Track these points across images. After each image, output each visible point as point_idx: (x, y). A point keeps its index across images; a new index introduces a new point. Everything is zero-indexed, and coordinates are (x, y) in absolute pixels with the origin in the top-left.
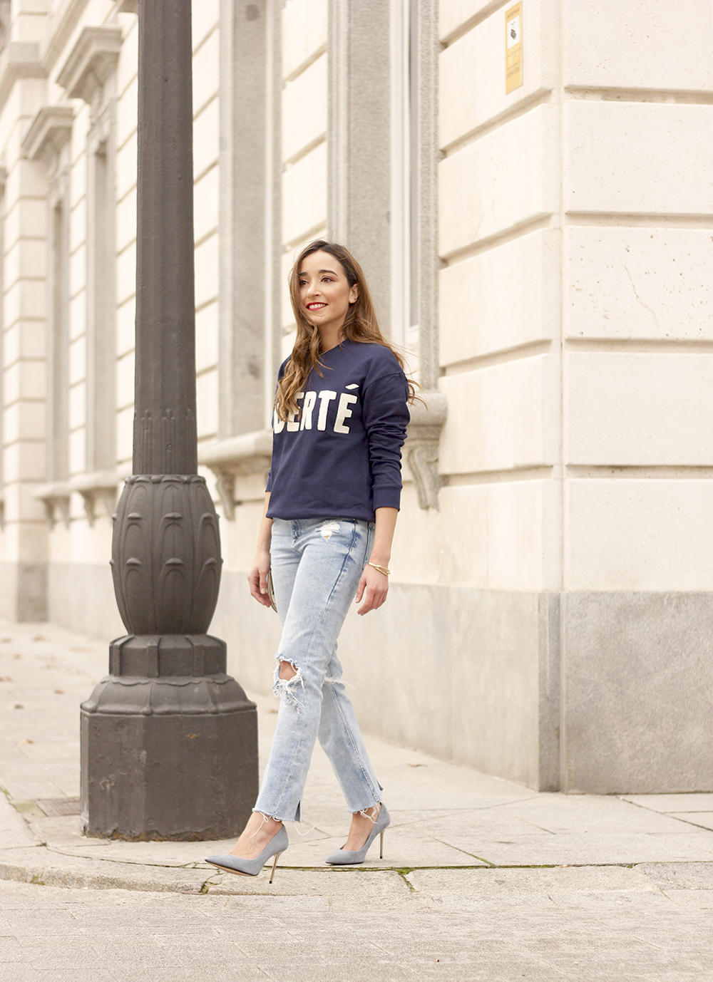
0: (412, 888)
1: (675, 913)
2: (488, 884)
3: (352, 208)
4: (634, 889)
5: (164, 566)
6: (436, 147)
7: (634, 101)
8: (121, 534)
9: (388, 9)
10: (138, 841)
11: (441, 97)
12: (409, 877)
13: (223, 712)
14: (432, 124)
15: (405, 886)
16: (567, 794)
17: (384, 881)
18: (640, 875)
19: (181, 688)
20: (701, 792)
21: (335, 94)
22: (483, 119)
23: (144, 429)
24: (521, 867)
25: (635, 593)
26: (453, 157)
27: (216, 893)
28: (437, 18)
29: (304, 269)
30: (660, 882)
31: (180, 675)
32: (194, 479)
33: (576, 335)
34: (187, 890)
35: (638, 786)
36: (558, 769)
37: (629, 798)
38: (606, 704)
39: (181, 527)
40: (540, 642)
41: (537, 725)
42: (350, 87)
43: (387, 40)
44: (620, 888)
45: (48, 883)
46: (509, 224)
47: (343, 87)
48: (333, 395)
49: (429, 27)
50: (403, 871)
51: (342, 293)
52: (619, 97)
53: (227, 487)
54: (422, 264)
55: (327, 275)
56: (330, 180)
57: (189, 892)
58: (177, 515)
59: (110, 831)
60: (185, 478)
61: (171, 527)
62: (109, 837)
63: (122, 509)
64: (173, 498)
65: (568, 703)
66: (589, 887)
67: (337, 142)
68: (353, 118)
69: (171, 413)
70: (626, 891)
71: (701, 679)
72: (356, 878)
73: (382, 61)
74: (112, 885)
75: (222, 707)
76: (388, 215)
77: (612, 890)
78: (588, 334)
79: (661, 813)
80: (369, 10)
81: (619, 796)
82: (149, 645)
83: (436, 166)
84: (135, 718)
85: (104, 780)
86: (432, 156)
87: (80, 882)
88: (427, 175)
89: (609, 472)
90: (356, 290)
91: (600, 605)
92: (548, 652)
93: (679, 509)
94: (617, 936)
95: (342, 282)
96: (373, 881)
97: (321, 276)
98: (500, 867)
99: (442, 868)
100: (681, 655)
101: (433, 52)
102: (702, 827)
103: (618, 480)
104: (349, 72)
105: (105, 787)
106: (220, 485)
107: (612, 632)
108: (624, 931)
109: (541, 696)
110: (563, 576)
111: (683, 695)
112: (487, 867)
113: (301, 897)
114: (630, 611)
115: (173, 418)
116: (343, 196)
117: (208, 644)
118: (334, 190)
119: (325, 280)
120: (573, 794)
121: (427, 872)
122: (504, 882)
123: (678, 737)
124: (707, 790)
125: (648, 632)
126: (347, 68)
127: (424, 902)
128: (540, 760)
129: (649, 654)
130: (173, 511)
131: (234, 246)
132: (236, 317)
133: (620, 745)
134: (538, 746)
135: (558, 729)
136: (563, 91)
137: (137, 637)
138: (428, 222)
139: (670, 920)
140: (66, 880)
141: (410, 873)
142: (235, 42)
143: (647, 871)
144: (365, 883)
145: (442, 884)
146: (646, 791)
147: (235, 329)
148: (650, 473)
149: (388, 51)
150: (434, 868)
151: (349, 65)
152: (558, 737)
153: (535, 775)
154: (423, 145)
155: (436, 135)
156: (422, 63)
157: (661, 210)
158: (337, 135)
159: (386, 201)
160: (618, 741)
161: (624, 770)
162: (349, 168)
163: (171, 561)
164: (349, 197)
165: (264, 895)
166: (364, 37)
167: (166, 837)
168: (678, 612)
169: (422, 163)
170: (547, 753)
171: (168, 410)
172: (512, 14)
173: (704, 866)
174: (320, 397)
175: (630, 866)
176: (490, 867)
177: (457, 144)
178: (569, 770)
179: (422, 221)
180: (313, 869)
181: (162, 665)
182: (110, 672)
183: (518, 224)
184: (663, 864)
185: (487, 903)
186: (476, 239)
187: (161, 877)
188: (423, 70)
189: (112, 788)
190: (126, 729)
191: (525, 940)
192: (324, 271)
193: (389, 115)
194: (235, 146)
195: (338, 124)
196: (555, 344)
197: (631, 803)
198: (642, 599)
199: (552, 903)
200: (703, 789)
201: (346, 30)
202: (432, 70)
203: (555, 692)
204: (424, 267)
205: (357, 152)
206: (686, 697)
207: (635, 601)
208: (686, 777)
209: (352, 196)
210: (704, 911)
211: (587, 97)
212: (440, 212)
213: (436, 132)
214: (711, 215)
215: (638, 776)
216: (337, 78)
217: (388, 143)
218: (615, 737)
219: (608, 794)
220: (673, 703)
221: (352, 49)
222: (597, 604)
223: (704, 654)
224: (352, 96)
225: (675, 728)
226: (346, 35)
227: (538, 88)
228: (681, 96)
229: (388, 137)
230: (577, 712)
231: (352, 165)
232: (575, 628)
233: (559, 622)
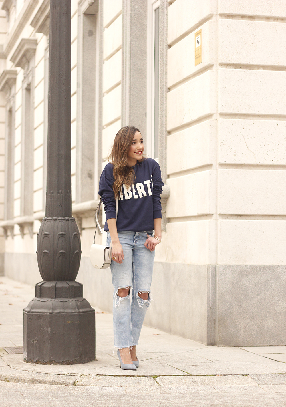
0: (158, 384)
1: (265, 394)
2: (189, 382)
3: (131, 111)
4: (248, 385)
5: (58, 253)
6: (166, 87)
7: (246, 69)
8: (41, 241)
9: (146, 32)
10: (47, 364)
11: (168, 67)
12: (157, 379)
13: (81, 312)
14: (165, 78)
15: (156, 383)
16: (218, 346)
17: (147, 381)
18: (250, 379)
19: (65, 303)
20: (272, 346)
21: (125, 65)
22: (185, 76)
23: (50, 199)
24: (202, 375)
25: (246, 266)
26: (173, 91)
27: (78, 385)
28: (167, 36)
29: (135, 138)
30: (258, 382)
31: (64, 298)
32: (70, 219)
33: (223, 162)
34: (67, 384)
35: (247, 343)
36: (215, 336)
37: (243, 348)
38: (234, 310)
39: (65, 238)
40: (208, 285)
41: (206, 318)
42: (131, 63)
43: (146, 44)
44: (242, 384)
45: (11, 381)
46: (196, 118)
47: (128, 63)
49: (164, 39)
50: (155, 377)
52: (240, 68)
53: (79, 222)
54: (160, 134)
56: (122, 100)
57: (68, 385)
58: (64, 233)
59: (35, 360)
60: (67, 218)
61: (61, 238)
62: (35, 363)
63: (41, 230)
64: (62, 226)
65: (219, 310)
66: (230, 384)
67: (126, 85)
68: (132, 75)
69: (61, 192)
70: (244, 385)
71: (272, 300)
72: (136, 380)
73: (144, 53)
74: (37, 382)
75: (81, 310)
76: (146, 114)
77: (239, 385)
78: (228, 162)
79: (256, 354)
80: (139, 32)
81: (239, 347)
82: (52, 285)
83: (166, 94)
84: (46, 315)
85: (33, 339)
86: (164, 91)
87: (24, 381)
88: (162, 98)
89: (236, 217)
91: (232, 270)
92: (211, 289)
93: (264, 232)
94: (242, 403)
96: (143, 381)
98: (194, 375)
99: (170, 376)
100: (264, 291)
101: (165, 49)
102: (273, 360)
103: (239, 220)
104: (130, 57)
105: (34, 342)
107: (237, 281)
108: (245, 402)
109: (208, 307)
110: (217, 259)
111: (265, 307)
112: (188, 376)
113: (114, 387)
114: (244, 273)
115: (62, 194)
116: (127, 106)
117: (75, 285)
118: (124, 104)
120: (221, 346)
121: (164, 377)
122: (195, 381)
123: (263, 324)
124: (274, 345)
125: (251, 281)
126: (130, 55)
127: (164, 389)
128: (208, 333)
129: (252, 290)
130: (62, 231)
131: (82, 126)
132: (83, 154)
133: (240, 327)
134: (207, 327)
135: (215, 320)
136: (218, 65)
137: (47, 282)
138: (163, 117)
139: (263, 397)
140: (18, 380)
141: (158, 378)
142: (83, 45)
143: (253, 378)
144: (139, 382)
145: (171, 382)
146: (250, 345)
147: (82, 159)
148: (252, 218)
149: (146, 49)
150: (167, 376)
151: (130, 54)
152: (215, 323)
153: (205, 339)
154: (161, 86)
155: (166, 82)
156: (161, 53)
157: (257, 113)
158: (126, 82)
159: (145, 108)
160: (239, 325)
161: (241, 337)
162: (130, 95)
163: (61, 251)
164: (130, 107)
165: (99, 386)
166: (137, 43)
167: (58, 363)
168: (263, 273)
169: (161, 93)
170: (210, 330)
171: (60, 191)
172: (198, 34)
173: (275, 376)
175: (246, 375)
176: (190, 376)
177: (175, 86)
178: (219, 337)
179: (160, 116)
180: (118, 376)
181: (57, 293)
182: (36, 296)
183: (199, 118)
184: (259, 375)
185: (189, 390)
186: (182, 124)
187: (57, 379)
188: (161, 56)
189: (36, 343)
190: (42, 319)
193: (146, 74)
194: (83, 86)
195: (126, 78)
196: (214, 166)
197: (244, 350)
198: (249, 268)
199: (215, 390)
200: (273, 345)
201: (129, 40)
202: (165, 57)
203: (213, 305)
204: (161, 135)
205: (134, 89)
206: (266, 308)
207: (246, 269)
208: (266, 340)
209: (131, 106)
210: (277, 394)
211: (227, 68)
212: (167, 113)
213: (166, 81)
214: (277, 115)
215: (247, 339)
216: (126, 59)
217: (146, 85)
218: (238, 323)
219: (234, 347)
220: (261, 310)
221: (132, 48)
222: (231, 270)
223: (273, 290)
224: (132, 66)
225: (262, 320)
226: (129, 42)
227: (208, 63)
228: (265, 67)
229: (146, 83)
230: (222, 313)
231: (131, 94)
232: (222, 280)
233: (215, 277)
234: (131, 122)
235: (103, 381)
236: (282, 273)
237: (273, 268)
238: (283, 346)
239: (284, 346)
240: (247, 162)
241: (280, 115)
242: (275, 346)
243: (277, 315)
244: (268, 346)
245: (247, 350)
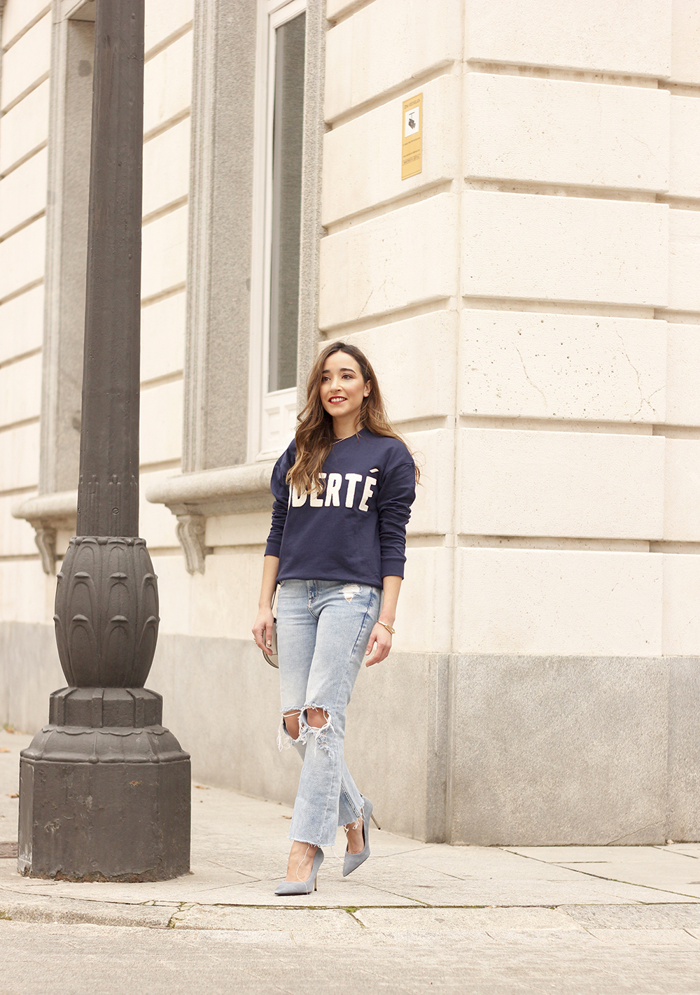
0: (362, 925)
1: (610, 948)
2: (430, 922)
3: (213, 274)
4: (561, 928)
5: (109, 622)
6: (318, 223)
8: (67, 592)
9: (253, 81)
10: (83, 882)
11: (324, 175)
12: (357, 914)
13: (163, 761)
14: (315, 201)
15: (356, 923)
16: (453, 845)
17: (335, 918)
18: (564, 916)
19: (124, 738)
20: (576, 845)
21: (198, 161)
22: (374, 202)
23: (90, 493)
24: (454, 907)
25: (519, 657)
26: (334, 235)
27: (180, 928)
28: (323, 99)
29: (327, 367)
30: (583, 922)
31: (122, 726)
32: (137, 542)
33: (470, 411)
34: (155, 925)
35: (519, 838)
36: (444, 822)
37: (510, 849)
38: (491, 761)
39: (126, 586)
40: (430, 701)
41: (426, 779)
42: (214, 156)
44: (548, 927)
45: (15, 918)
46: (403, 303)
47: (207, 155)
48: (359, 478)
49: (314, 107)
50: (350, 909)
51: (359, 389)
52: (514, 189)
54: (302, 335)
55: (347, 373)
56: (191, 246)
57: (156, 926)
58: (123, 575)
59: (54, 873)
60: (129, 540)
61: (116, 586)
62: (52, 878)
63: (68, 568)
64: (119, 558)
65: (456, 759)
66: (520, 926)
67: (200, 209)
68: (216, 187)
69: (117, 478)
70: (554, 929)
71: (578, 739)
73: (246, 132)
74: (82, 920)
75: (161, 756)
77: (542, 928)
78: (482, 411)
79: (549, 863)
80: (235, 81)
81: (502, 848)
82: (94, 697)
83: (318, 241)
84: (82, 765)
85: (49, 823)
86: (315, 232)
87: (49, 917)
88: (308, 250)
89: (497, 542)
90: (369, 386)
91: (487, 667)
92: (437, 711)
94: (572, 965)
95: (358, 380)
96: (325, 918)
97: (342, 373)
98: (436, 907)
99: (384, 907)
100: (561, 715)
101: (318, 132)
102: (594, 876)
103: (506, 550)
104: (214, 141)
105: (50, 830)
106: (41, 539)
107: (498, 693)
108: (576, 962)
109: (429, 751)
110: (452, 639)
111: (561, 753)
112: (424, 907)
113: (264, 932)
114: (515, 673)
115: (119, 483)
116: (204, 262)
117: (147, 697)
118: (195, 255)
119: (345, 377)
120: (459, 845)
121: (372, 910)
122: (443, 920)
123: (557, 793)
124: (581, 843)
125: (531, 693)
126: (211, 137)
127: (378, 936)
128: (428, 813)
129: (532, 714)
130: (119, 571)
131: (61, 300)
132: (60, 371)
133: (503, 800)
134: (426, 799)
135: (445, 783)
136: (463, 181)
137: (80, 689)
138: (308, 295)
139: (609, 953)
140: (33, 916)
141: (357, 911)
142: (66, 97)
143: (569, 912)
144: (318, 920)
145: (388, 922)
146: (525, 844)
147: (59, 383)
148: (534, 543)
149: (252, 122)
150: (377, 907)
151: (214, 134)
152: (445, 791)
153: (422, 827)
154: (306, 221)
155: (319, 212)
156: (307, 142)
157: (551, 296)
158: (200, 202)
159: (247, 269)
160: (501, 795)
161: (506, 823)
162: (211, 235)
163: (117, 617)
165: (228, 929)
166: (229, 107)
167: (109, 878)
168: (559, 675)
169: (305, 239)
170: (434, 806)
171: (115, 476)
172: (411, 104)
173: (618, 909)
174: (346, 478)
175: (552, 907)
176: (428, 907)
177: (341, 222)
178: (455, 822)
179: (303, 294)
181: (105, 716)
182: (50, 723)
183: (412, 304)
184: (582, 906)
185: (434, 938)
186: (363, 315)
187: (127, 913)
188: (307, 149)
189: (57, 831)
190: (72, 776)
191: (494, 968)
192: (345, 370)
193: (251, 185)
194: (64, 201)
195: (200, 192)
196: (450, 420)
197: (516, 853)
198: (526, 662)
199: (491, 939)
200: (578, 843)
201: (212, 100)
202: (317, 150)
203: (442, 748)
204: (304, 338)
205: (220, 219)
206: (565, 755)
207: (519, 664)
208: (562, 830)
209: (214, 262)
210: (634, 947)
211: (485, 188)
212: (321, 286)
213: (319, 209)
214: (597, 302)
215: (518, 829)
216: (201, 146)
217: (250, 212)
218: (499, 792)
219: (490, 846)
220: (552, 760)
221: (217, 119)
222: (484, 666)
223: (582, 715)
224: (216, 165)
225: (554, 784)
226: (212, 105)
227: (440, 177)
228: (571, 190)
229: (250, 205)
230: (464, 767)
231: (214, 232)
232: (464, 688)
233: (448, 682)
234: (212, 302)
235: (235, 919)
236: (603, 676)
237: (581, 662)
238: (600, 846)
239: (604, 846)
240: (526, 413)
241: (604, 303)
242: (583, 845)
243: (588, 773)
244: (567, 846)
245: (524, 855)
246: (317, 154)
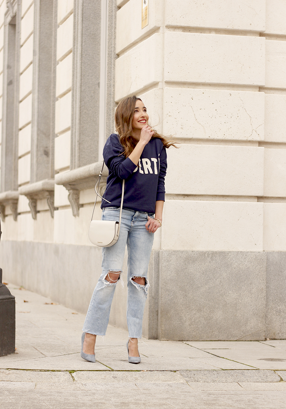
0: (74, 379)
1: (189, 392)
2: (109, 378)
3: (82, 81)
4: (175, 381)
6: (114, 53)
7: (197, 33)
11: (117, 31)
12: (74, 374)
14: (113, 43)
15: (71, 378)
16: (161, 340)
17: (62, 376)
18: (179, 376)
20: (221, 341)
21: (76, 30)
22: (133, 40)
24: (125, 371)
25: (192, 251)
26: (121, 57)
29: (137, 106)
33: (168, 136)
35: (193, 337)
36: (157, 329)
37: (188, 342)
38: (179, 301)
40: (150, 272)
41: (148, 309)
42: (83, 27)
43: (100, 6)
44: (168, 381)
46: (142, 86)
47: (80, 27)
50: (72, 372)
52: (190, 31)
53: (33, 204)
54: (107, 105)
56: (73, 68)
65: (162, 300)
66: (155, 380)
67: (77, 51)
68: (84, 41)
70: (171, 382)
71: (222, 290)
72: (50, 374)
73: (97, 16)
76: (99, 84)
77: (165, 382)
79: (199, 349)
81: (183, 342)
83: (114, 61)
86: (113, 57)
88: (110, 65)
89: (182, 197)
91: (177, 256)
92: (153, 277)
93: (213, 214)
94: (158, 401)
96: (57, 376)
98: (116, 371)
99: (90, 371)
100: (213, 279)
101: (114, 11)
102: (215, 355)
103: (186, 201)
104: (82, 20)
106: (30, 204)
107: (182, 269)
108: (162, 400)
109: (150, 296)
110: (161, 243)
111: (213, 297)
112: (110, 371)
113: (23, 382)
114: (190, 259)
116: (79, 75)
118: (75, 72)
120: (163, 340)
121: (82, 372)
122: (116, 377)
123: (211, 316)
124: (223, 340)
125: (198, 269)
127: (78, 385)
128: (149, 325)
129: (199, 278)
131: (38, 98)
132: (38, 129)
133: (185, 319)
134: (148, 319)
135: (157, 311)
136: (165, 27)
138: (110, 86)
139: (185, 395)
141: (74, 373)
142: (40, 8)
143: (182, 374)
144: (53, 377)
145: (88, 378)
146: (196, 340)
147: (38, 135)
148: (200, 198)
149: (100, 12)
151: (82, 17)
152: (157, 315)
153: (147, 332)
154: (109, 52)
155: (115, 48)
157: (208, 81)
158: (77, 48)
159: (98, 78)
160: (184, 317)
162: (82, 63)
164: (81, 76)
165: (7, 381)
166: (89, 5)
168: (212, 260)
169: (108, 60)
170: (152, 322)
173: (208, 372)
175: (175, 371)
176: (112, 371)
177: (123, 51)
178: (161, 329)
179: (108, 86)
180: (31, 370)
183: (145, 87)
184: (190, 371)
185: (107, 386)
186: (129, 94)
191: (115, 402)
193: (100, 40)
194: (40, 54)
195: (77, 44)
197: (188, 345)
198: (196, 254)
199: (136, 387)
200: (222, 339)
201: (82, 2)
202: (114, 19)
203: (156, 295)
205: (86, 56)
206: (215, 298)
207: (192, 255)
208: (214, 334)
209: (83, 75)
210: (203, 391)
211: (175, 31)
212: (116, 82)
213: (114, 46)
214: (230, 84)
215: (192, 333)
216: (77, 23)
217: (99, 52)
218: (183, 315)
219: (179, 341)
220: (209, 300)
221: (84, 10)
222: (175, 256)
223: (223, 279)
224: (84, 31)
225: (210, 312)
226: (82, 4)
227: (154, 26)
228: (218, 31)
229: (99, 49)
230: (166, 304)
231: (83, 61)
232: (165, 266)
233: (159, 264)
234: (82, 93)
235: (13, 376)
236: (233, 260)
237: (223, 254)
238: (233, 341)
239: (235, 341)
240: (195, 136)
241: (234, 84)
242: (224, 341)
243: (227, 306)
244: (216, 341)
245: (191, 345)
246: (114, 21)
